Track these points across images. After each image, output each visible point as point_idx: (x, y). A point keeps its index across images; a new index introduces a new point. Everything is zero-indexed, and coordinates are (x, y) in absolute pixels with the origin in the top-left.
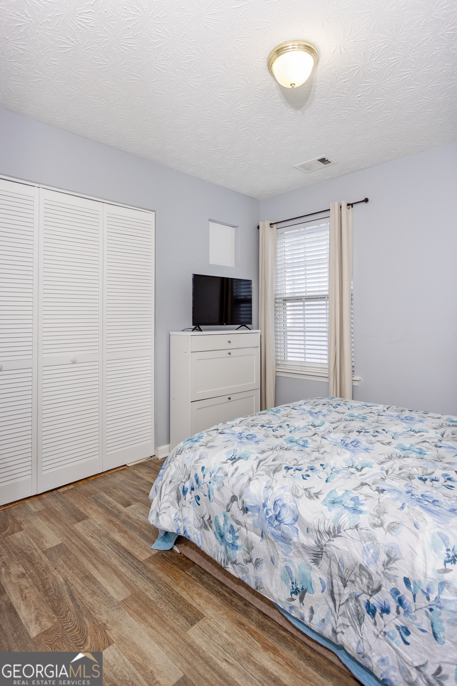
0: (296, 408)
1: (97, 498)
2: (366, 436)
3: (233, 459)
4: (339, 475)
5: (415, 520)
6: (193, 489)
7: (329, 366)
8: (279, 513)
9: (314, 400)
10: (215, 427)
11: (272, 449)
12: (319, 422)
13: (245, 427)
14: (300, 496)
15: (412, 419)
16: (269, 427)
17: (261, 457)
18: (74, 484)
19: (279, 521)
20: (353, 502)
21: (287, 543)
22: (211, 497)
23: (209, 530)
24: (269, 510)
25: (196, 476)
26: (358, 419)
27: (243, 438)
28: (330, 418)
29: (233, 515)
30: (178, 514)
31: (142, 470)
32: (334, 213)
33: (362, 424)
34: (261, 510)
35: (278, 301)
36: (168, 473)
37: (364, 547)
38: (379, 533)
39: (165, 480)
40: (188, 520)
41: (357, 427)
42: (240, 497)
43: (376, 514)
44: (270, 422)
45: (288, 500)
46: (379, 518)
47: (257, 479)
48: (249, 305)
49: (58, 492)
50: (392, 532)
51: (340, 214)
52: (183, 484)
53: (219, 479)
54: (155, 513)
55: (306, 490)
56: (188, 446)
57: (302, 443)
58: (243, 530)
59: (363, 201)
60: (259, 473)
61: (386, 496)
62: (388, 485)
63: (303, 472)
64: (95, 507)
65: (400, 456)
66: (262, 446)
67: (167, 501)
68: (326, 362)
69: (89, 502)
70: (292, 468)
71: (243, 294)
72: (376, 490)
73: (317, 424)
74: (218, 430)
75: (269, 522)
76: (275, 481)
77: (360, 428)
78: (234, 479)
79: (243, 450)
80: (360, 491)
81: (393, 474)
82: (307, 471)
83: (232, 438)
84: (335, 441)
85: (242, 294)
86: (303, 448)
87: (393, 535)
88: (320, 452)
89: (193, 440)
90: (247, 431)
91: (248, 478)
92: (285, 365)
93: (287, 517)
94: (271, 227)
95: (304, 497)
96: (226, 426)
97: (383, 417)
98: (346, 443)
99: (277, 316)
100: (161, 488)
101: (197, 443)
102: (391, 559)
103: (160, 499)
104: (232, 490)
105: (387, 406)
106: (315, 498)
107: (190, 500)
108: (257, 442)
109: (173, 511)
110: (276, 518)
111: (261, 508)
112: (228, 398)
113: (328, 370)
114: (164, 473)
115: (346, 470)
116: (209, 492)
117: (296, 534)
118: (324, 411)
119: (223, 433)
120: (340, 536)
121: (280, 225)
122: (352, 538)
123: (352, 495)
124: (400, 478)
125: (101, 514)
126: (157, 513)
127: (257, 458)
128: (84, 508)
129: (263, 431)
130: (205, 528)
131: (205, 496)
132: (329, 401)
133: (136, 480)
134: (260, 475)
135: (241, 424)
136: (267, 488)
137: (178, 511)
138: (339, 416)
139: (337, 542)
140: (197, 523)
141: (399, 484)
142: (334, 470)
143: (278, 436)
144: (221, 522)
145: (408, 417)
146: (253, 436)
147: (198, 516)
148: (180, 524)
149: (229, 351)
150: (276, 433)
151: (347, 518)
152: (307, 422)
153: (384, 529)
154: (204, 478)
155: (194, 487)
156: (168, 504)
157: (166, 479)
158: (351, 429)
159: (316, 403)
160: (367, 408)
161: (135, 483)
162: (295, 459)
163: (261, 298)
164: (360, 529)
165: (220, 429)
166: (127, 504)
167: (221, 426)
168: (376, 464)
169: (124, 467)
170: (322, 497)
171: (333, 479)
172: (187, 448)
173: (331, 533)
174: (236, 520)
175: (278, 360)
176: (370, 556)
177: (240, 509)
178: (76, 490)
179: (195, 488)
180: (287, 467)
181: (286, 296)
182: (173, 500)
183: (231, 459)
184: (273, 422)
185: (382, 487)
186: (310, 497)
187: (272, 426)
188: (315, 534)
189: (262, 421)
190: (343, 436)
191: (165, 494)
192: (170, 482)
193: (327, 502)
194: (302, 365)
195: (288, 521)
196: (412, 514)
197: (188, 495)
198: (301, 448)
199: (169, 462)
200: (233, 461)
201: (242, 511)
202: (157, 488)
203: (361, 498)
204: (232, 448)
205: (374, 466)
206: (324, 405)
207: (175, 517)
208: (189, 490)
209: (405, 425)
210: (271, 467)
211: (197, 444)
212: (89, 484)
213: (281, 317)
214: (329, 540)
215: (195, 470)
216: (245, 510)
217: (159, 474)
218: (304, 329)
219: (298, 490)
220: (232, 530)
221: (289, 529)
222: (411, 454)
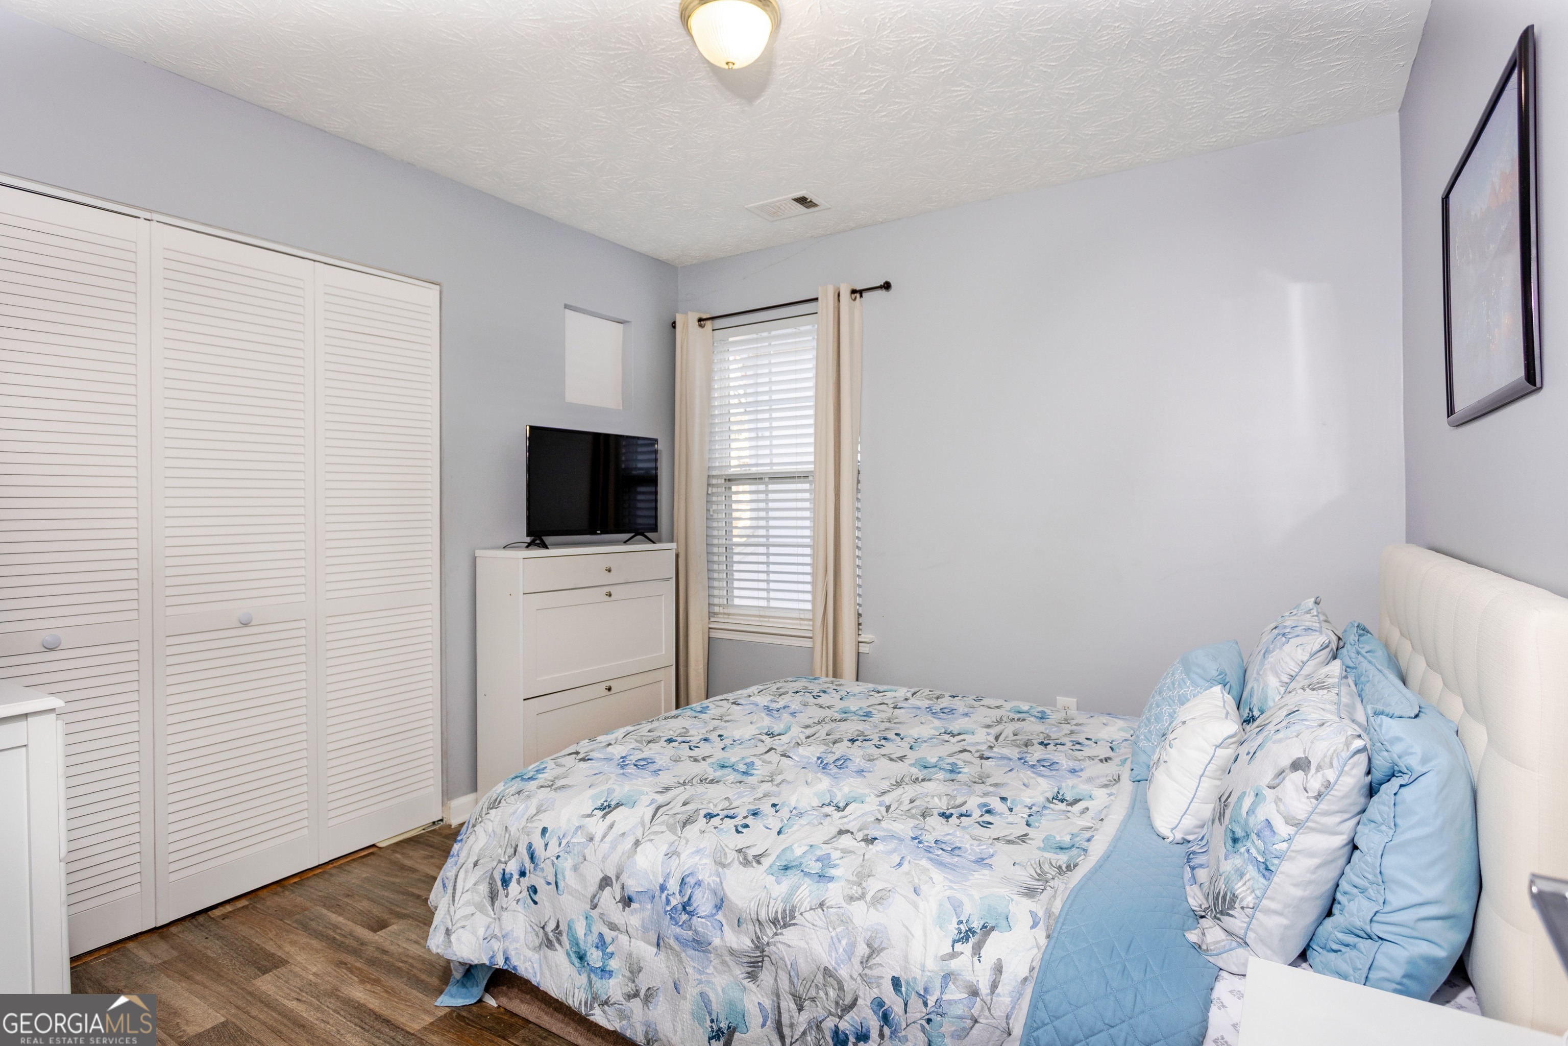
0: (740, 701)
1: (308, 920)
2: (864, 747)
3: (605, 808)
4: (803, 821)
5: (916, 881)
6: (523, 874)
7: (813, 615)
8: (689, 899)
9: (779, 685)
10: (572, 749)
11: (684, 784)
12: (782, 726)
13: (634, 745)
14: (729, 864)
15: (952, 711)
16: (684, 742)
17: (661, 799)
18: (250, 896)
19: (689, 913)
20: (819, 864)
21: (703, 951)
22: (559, 885)
23: (556, 950)
24: (671, 895)
25: (531, 847)
26: (856, 718)
27: (628, 766)
28: (803, 718)
29: (602, 914)
30: (492, 926)
31: (411, 853)
32: (826, 305)
33: (861, 727)
34: (657, 898)
35: (714, 481)
36: (471, 847)
37: (832, 938)
38: (858, 911)
39: (463, 861)
40: (513, 935)
41: (851, 731)
42: (618, 878)
43: (855, 879)
44: (685, 732)
45: (706, 872)
46: (860, 885)
47: (651, 840)
48: (652, 489)
49: (210, 917)
50: (878, 906)
51: (836, 310)
52: (503, 866)
53: (576, 850)
54: (442, 930)
55: (739, 851)
56: (513, 789)
57: (742, 768)
58: (623, 939)
59: (880, 287)
60: (655, 828)
61: (878, 846)
62: (884, 830)
63: (739, 821)
64: (303, 939)
65: (917, 779)
66: (666, 778)
67: (468, 903)
68: (809, 606)
69: (287, 931)
70: (718, 815)
71: (642, 464)
72: (862, 840)
73: (776, 730)
74: (577, 753)
75: (671, 918)
76: (683, 842)
77: (856, 733)
78: (606, 846)
79: (627, 788)
80: (835, 845)
81: (897, 811)
82: (745, 818)
83: (606, 768)
84: (806, 760)
85: (640, 465)
86: (744, 778)
87: (880, 912)
88: (775, 783)
89: (525, 777)
90: (637, 752)
91: (633, 841)
92: (728, 614)
93: (703, 903)
94: (700, 326)
95: (736, 863)
96: (595, 746)
97: (902, 711)
98: (825, 762)
99: (711, 513)
100: (456, 878)
101: (532, 782)
102: (874, 951)
103: (454, 901)
104: (602, 866)
105: (913, 690)
106: (754, 864)
107: (517, 895)
108: (656, 772)
109: (481, 923)
110: (684, 909)
111: (657, 894)
112: (605, 687)
113: (811, 623)
114: (460, 849)
115: (816, 810)
116: (556, 876)
117: (719, 932)
118: (794, 706)
119: (589, 759)
120: (794, 924)
121: (719, 323)
122: (813, 925)
123: (819, 853)
124: (908, 817)
125: (317, 951)
126: (447, 930)
127: (653, 801)
128: (276, 944)
129: (670, 750)
130: (547, 946)
131: (549, 884)
132: (806, 684)
133: (400, 874)
134: (656, 833)
135: (627, 739)
136: (669, 856)
137: (490, 920)
138: (821, 713)
139: (789, 935)
140: (531, 939)
141: (903, 827)
142: (795, 812)
143: (699, 758)
144: (580, 929)
145: (945, 708)
146: (650, 761)
147: (533, 925)
148: (496, 945)
149: (607, 589)
150: (696, 753)
151: (807, 892)
152: (757, 728)
153: (866, 903)
154: (546, 850)
155: (525, 869)
156: (470, 909)
157: (466, 861)
158: (839, 737)
159: (782, 691)
160: (876, 695)
161: (397, 880)
162: (727, 799)
163: (679, 476)
164: (828, 907)
165: (582, 751)
166: (379, 925)
167: (584, 747)
168: (873, 796)
169: (371, 850)
170: (767, 862)
171: (791, 827)
172: (511, 794)
173: (779, 921)
174: (609, 922)
175: (715, 605)
176: (841, 950)
177: (618, 900)
178: (255, 908)
179: (528, 872)
180: (709, 814)
181: (732, 471)
182: (482, 901)
183: (602, 808)
184: (691, 732)
185: (872, 833)
186: (746, 863)
187: (688, 739)
188: (751, 927)
189: (670, 730)
190: (822, 750)
191: (463, 889)
192: (475, 865)
193: (775, 868)
194: (762, 613)
195: (704, 911)
196: (913, 873)
197: (513, 887)
198: (740, 777)
199: (474, 826)
200: (605, 811)
201: (620, 905)
202: (446, 881)
203: (835, 855)
204: (604, 787)
205: (868, 799)
206: (797, 692)
207: (485, 934)
208: (516, 876)
209: (937, 723)
210: (679, 816)
211: (533, 785)
212: (287, 893)
213: (720, 516)
214: (776, 934)
215: (528, 835)
216: (627, 901)
217: (452, 853)
218: (768, 539)
219: (725, 854)
220: (602, 943)
221: (707, 925)
222: (936, 774)
